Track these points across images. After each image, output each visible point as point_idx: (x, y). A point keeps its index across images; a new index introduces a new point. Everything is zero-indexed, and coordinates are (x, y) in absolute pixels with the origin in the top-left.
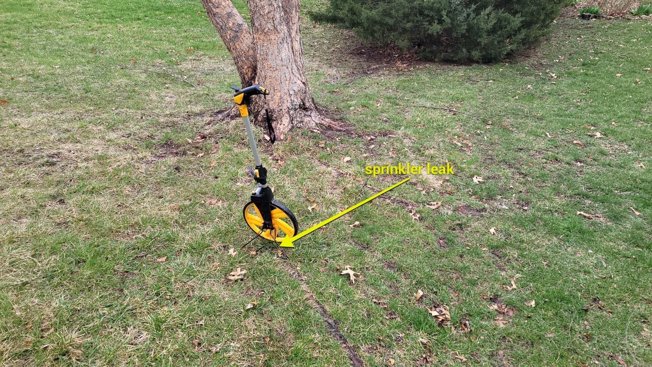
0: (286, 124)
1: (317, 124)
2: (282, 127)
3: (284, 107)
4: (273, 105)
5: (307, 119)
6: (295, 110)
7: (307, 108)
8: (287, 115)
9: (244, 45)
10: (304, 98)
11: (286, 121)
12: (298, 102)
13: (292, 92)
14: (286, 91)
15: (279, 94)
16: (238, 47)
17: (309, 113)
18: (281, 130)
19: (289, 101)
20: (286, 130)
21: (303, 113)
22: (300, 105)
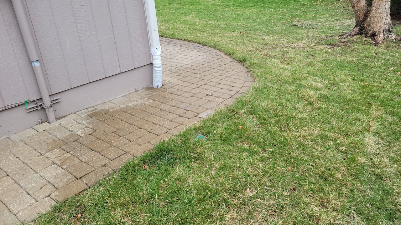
0: (382, 37)
1: (395, 38)
2: (380, 38)
3: (382, 30)
4: (376, 29)
5: (390, 36)
6: (386, 31)
7: (390, 31)
8: (383, 33)
9: (362, 5)
10: (390, 27)
11: (382, 36)
12: (387, 28)
13: (386, 24)
14: (384, 23)
15: (380, 24)
16: (359, 5)
17: (391, 33)
18: (380, 40)
19: (384, 27)
20: (382, 40)
21: (389, 33)
22: (388, 30)
